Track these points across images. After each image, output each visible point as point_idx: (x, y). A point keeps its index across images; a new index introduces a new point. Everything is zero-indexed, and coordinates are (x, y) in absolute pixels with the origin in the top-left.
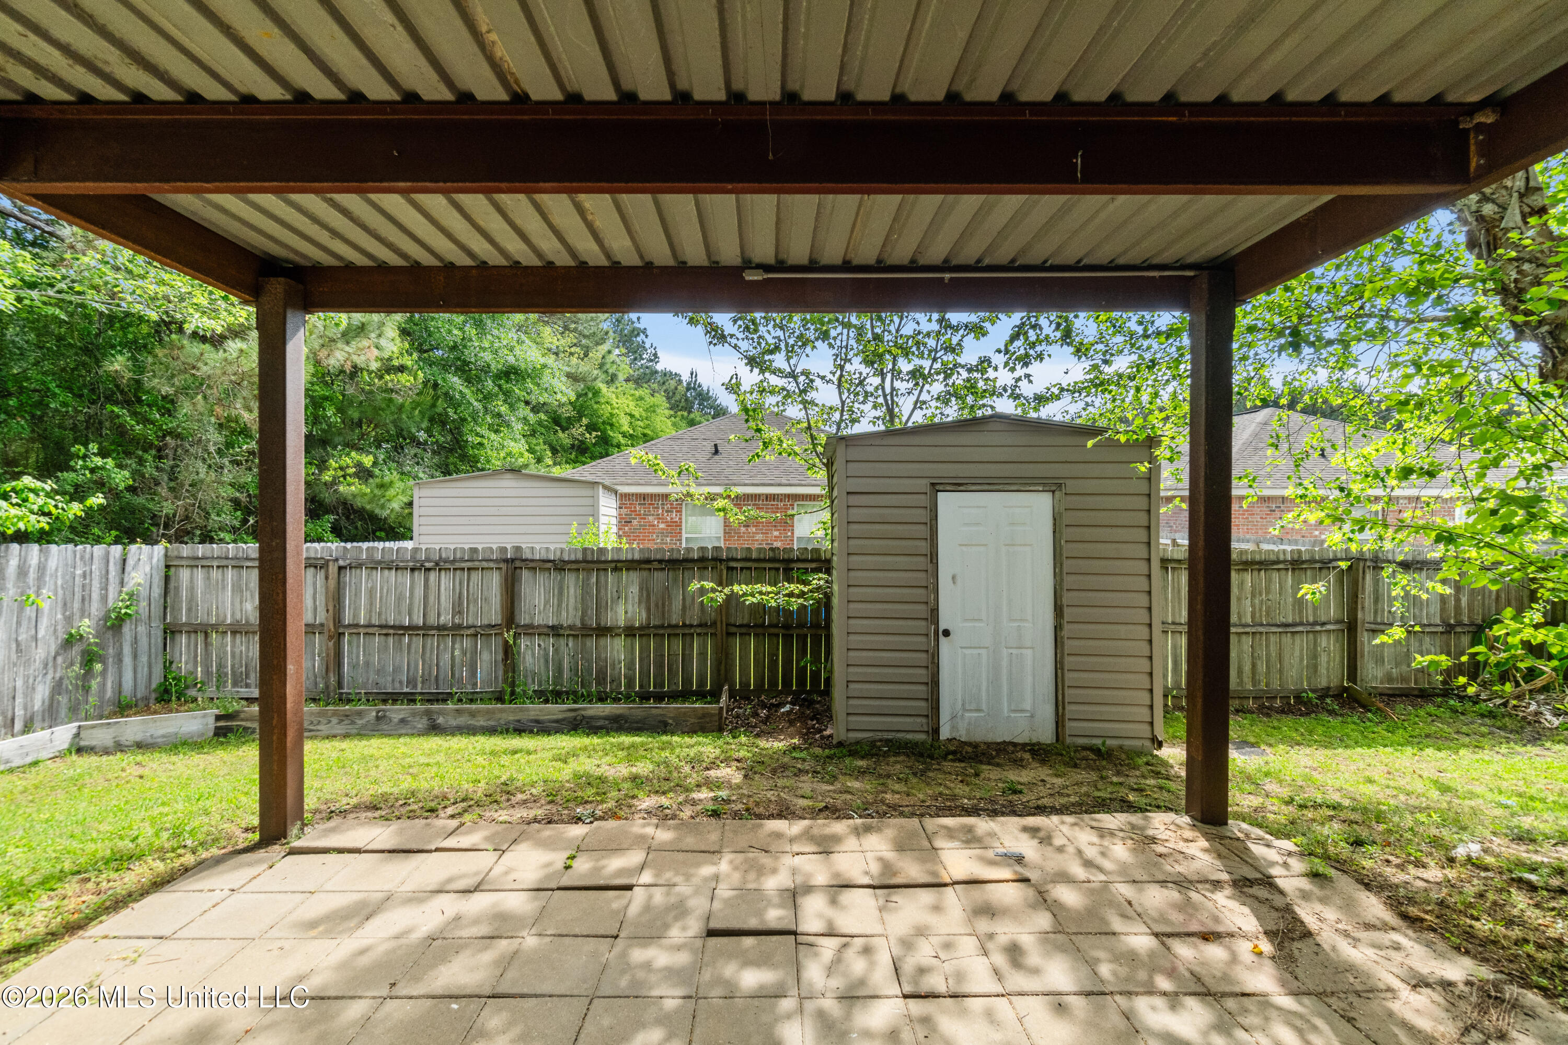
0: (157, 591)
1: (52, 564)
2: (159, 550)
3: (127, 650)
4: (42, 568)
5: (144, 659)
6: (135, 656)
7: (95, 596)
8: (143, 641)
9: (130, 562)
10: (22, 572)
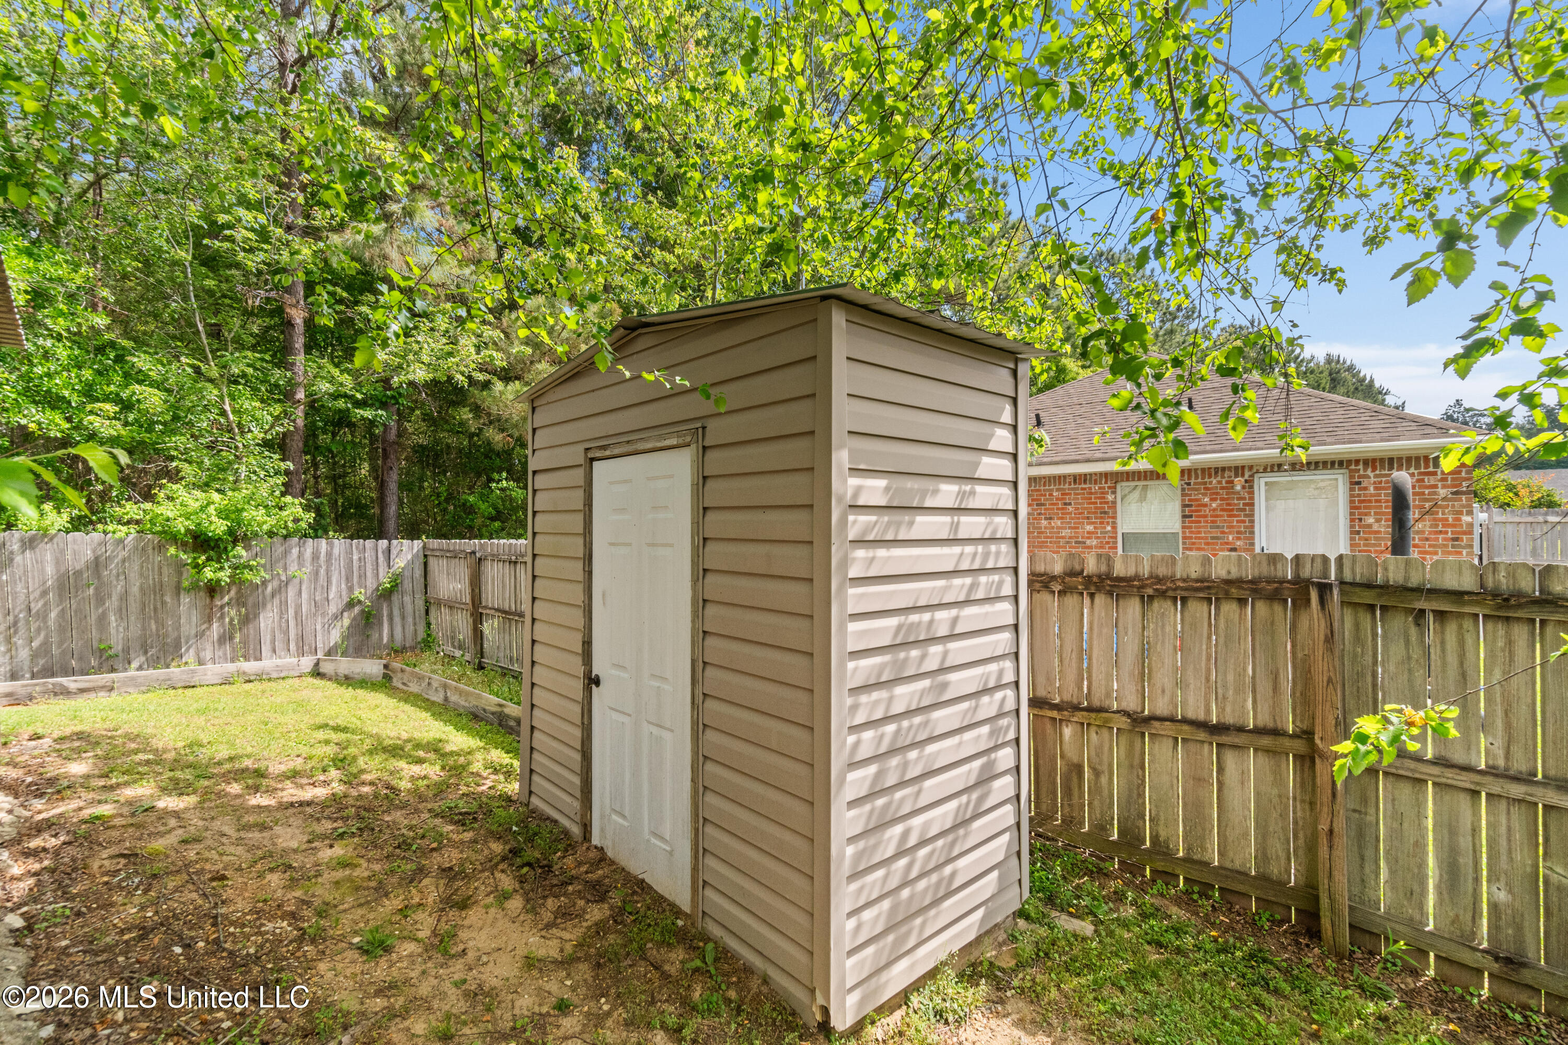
0: (418, 573)
1: (336, 551)
2: (418, 544)
3: (396, 612)
4: (329, 555)
5: (410, 620)
6: (403, 618)
7: (369, 574)
8: (409, 608)
9: (394, 552)
10: (315, 557)
